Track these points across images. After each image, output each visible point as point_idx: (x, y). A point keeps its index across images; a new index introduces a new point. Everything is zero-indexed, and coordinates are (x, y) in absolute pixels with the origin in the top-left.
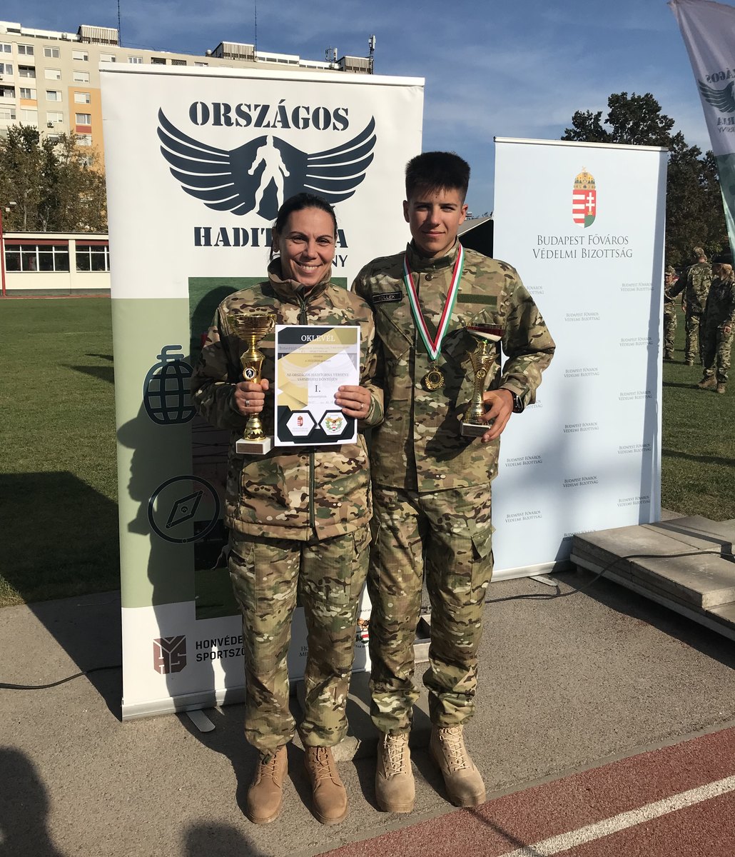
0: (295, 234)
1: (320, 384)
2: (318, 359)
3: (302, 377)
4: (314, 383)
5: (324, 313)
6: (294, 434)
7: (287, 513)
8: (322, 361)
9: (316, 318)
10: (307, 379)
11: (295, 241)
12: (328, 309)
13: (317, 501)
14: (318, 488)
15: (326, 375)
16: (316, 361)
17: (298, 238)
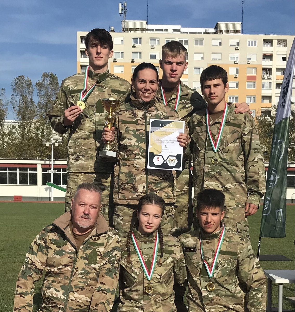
0: (141, 80)
1: (167, 144)
2: (166, 134)
3: (160, 141)
4: (164, 144)
5: (154, 113)
6: (156, 164)
7: (137, 194)
8: (168, 135)
9: (150, 115)
10: (161, 142)
11: (141, 83)
12: (155, 112)
13: (149, 189)
14: (150, 184)
15: (169, 141)
16: (166, 135)
17: (142, 82)
